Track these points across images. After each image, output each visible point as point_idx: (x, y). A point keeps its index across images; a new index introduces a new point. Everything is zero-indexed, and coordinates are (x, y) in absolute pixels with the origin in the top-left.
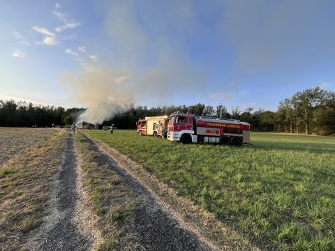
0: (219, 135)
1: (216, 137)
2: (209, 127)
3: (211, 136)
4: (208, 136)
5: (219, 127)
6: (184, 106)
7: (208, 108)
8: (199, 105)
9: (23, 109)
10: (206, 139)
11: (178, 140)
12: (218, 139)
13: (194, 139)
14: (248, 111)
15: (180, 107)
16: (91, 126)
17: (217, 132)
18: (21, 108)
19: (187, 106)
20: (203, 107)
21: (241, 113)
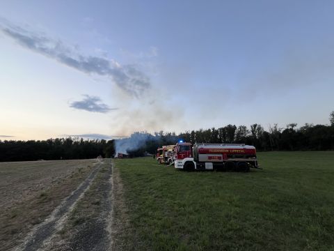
0: (221, 161)
2: (211, 153)
5: (222, 153)
6: (213, 129)
7: (240, 128)
9: (76, 143)
11: (182, 167)
14: (290, 127)
15: (210, 130)
16: (124, 156)
17: (219, 158)
18: (75, 142)
19: (216, 129)
20: (235, 127)
21: (283, 130)
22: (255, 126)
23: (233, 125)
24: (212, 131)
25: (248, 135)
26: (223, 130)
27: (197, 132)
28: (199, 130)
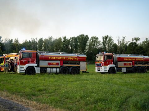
0: (59, 66)
1: (56, 68)
2: (50, 60)
3: (53, 68)
4: (50, 68)
5: (59, 60)
6: (65, 38)
7: (92, 38)
8: (82, 35)
10: (48, 70)
11: (24, 72)
12: (58, 69)
13: (38, 70)
15: (60, 39)
17: (57, 64)
20: (87, 38)
21: (129, 43)
22: (107, 37)
23: (85, 35)
24: (63, 40)
25: (99, 46)
26: (75, 39)
27: (46, 40)
28: (48, 38)
